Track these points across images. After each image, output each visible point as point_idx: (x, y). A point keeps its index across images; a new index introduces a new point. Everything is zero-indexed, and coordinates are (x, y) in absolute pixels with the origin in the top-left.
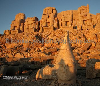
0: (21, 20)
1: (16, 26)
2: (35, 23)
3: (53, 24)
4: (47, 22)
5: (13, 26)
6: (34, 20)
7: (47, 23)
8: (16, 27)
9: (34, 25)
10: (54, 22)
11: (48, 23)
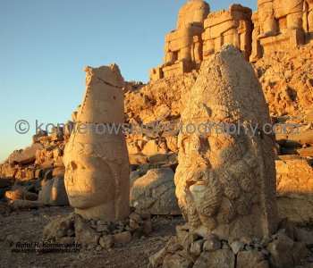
0: (192, 25)
1: (179, 51)
2: (234, 27)
3: (301, 20)
4: (278, 16)
5: (170, 51)
6: (230, 17)
7: (277, 20)
8: (179, 54)
9: (232, 38)
10: (301, 12)
11: (282, 17)
